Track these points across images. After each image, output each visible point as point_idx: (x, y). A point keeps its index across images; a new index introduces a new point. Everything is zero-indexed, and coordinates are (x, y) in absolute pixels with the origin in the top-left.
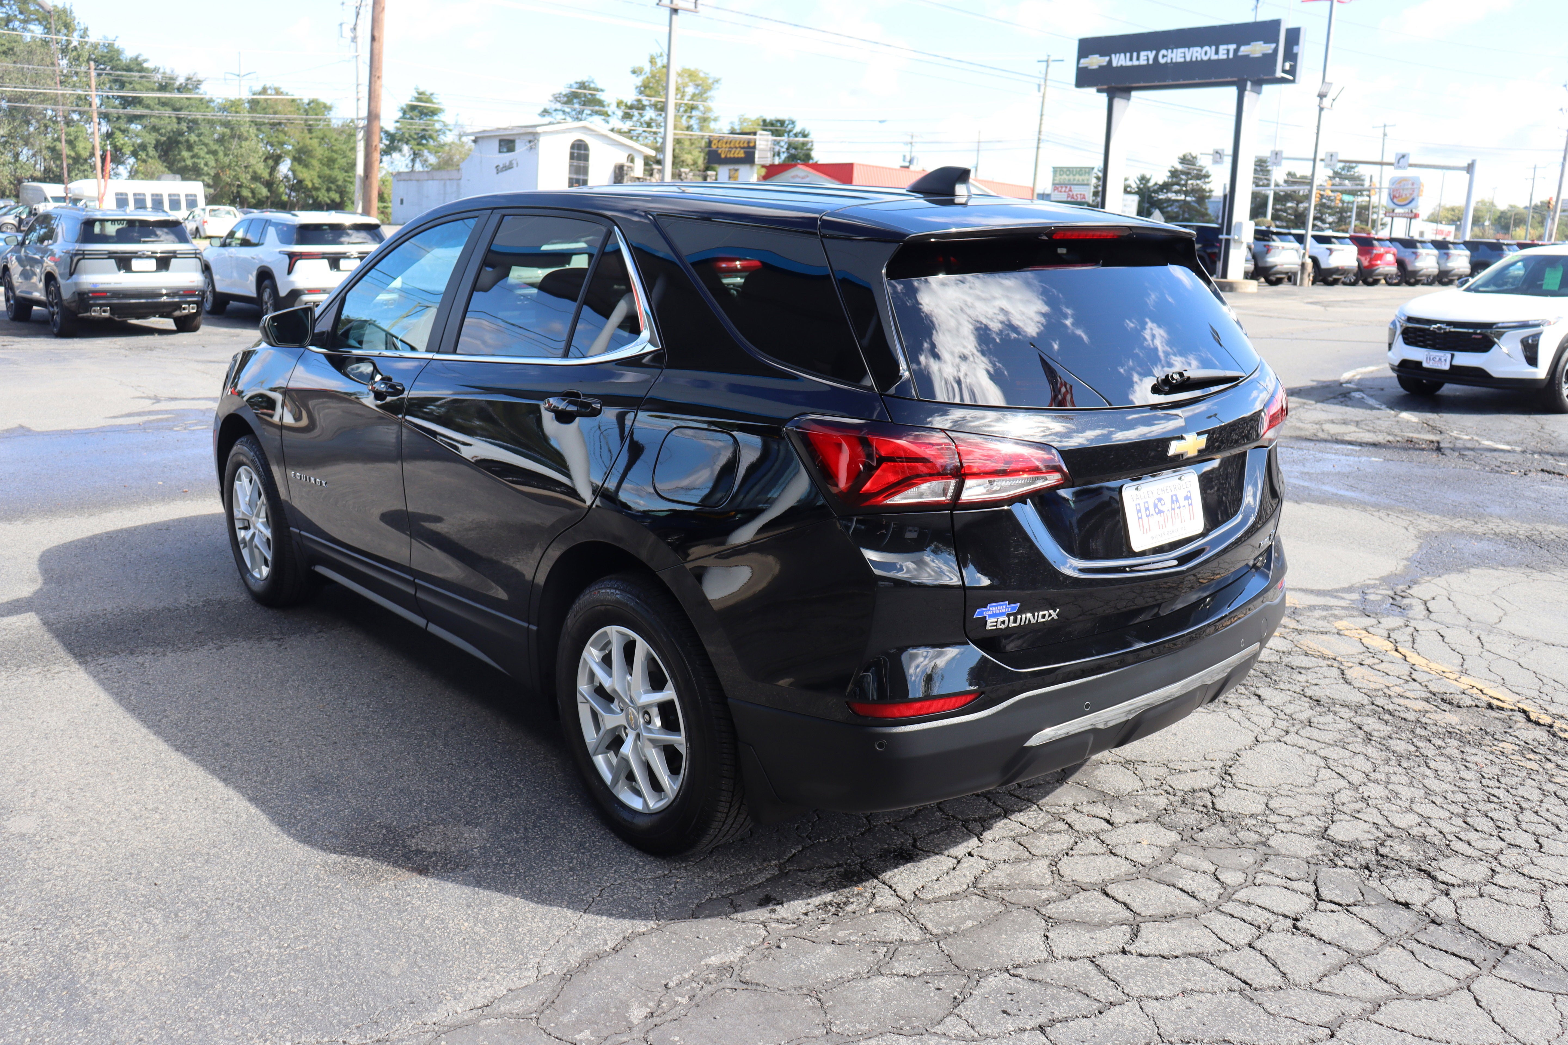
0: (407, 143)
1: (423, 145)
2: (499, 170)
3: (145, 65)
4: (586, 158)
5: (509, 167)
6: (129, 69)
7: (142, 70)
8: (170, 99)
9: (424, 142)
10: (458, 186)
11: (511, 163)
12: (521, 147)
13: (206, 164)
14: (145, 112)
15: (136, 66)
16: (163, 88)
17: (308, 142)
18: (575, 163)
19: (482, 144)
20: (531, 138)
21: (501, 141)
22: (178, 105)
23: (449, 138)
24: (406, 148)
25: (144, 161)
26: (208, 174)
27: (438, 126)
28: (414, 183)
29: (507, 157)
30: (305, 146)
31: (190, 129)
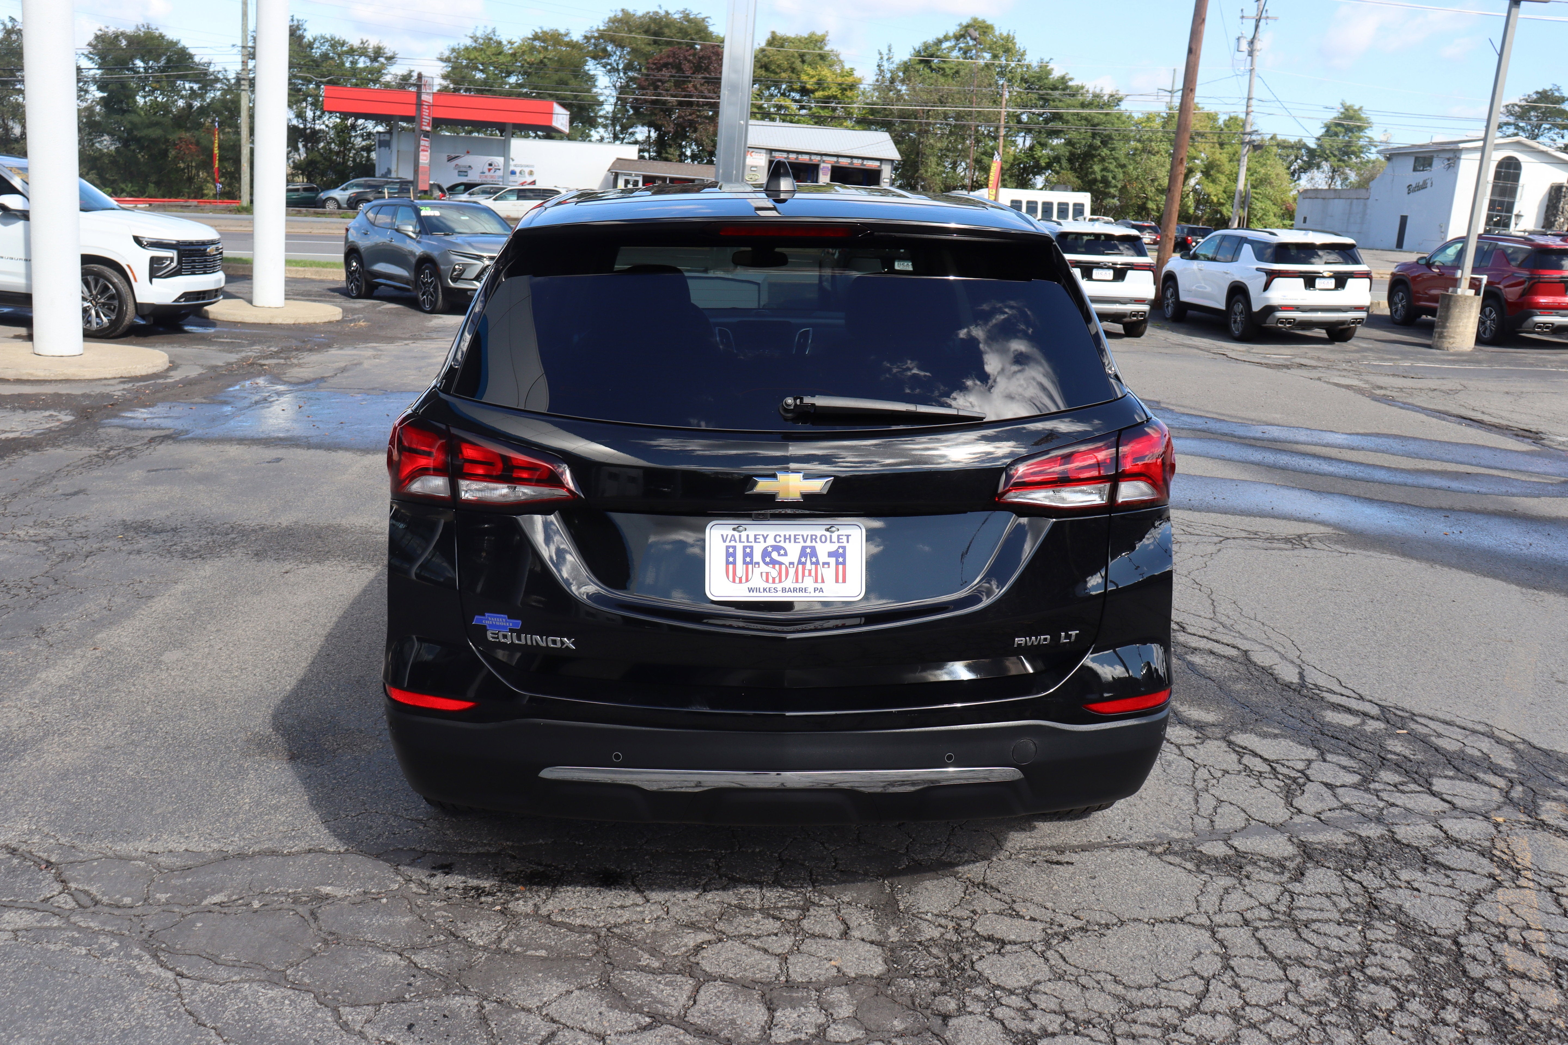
0: (1326, 160)
1: (1344, 161)
2: (1411, 189)
3: (1070, 83)
4: (1516, 178)
5: (1422, 187)
6: (1055, 88)
7: (1066, 88)
8: (1089, 114)
9: (1346, 158)
10: (1365, 205)
11: (1425, 183)
12: (1438, 165)
13: (1114, 178)
14: (1064, 127)
15: (1062, 84)
16: (1083, 105)
17: (1217, 156)
18: (1501, 183)
19: (1397, 162)
20: (1451, 155)
21: (1417, 159)
22: (1096, 121)
23: (1373, 155)
24: (1326, 166)
25: (1057, 173)
26: (1116, 186)
27: (1362, 142)
28: (1320, 201)
29: (1420, 177)
30: (1214, 160)
31: (1104, 143)
